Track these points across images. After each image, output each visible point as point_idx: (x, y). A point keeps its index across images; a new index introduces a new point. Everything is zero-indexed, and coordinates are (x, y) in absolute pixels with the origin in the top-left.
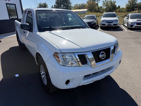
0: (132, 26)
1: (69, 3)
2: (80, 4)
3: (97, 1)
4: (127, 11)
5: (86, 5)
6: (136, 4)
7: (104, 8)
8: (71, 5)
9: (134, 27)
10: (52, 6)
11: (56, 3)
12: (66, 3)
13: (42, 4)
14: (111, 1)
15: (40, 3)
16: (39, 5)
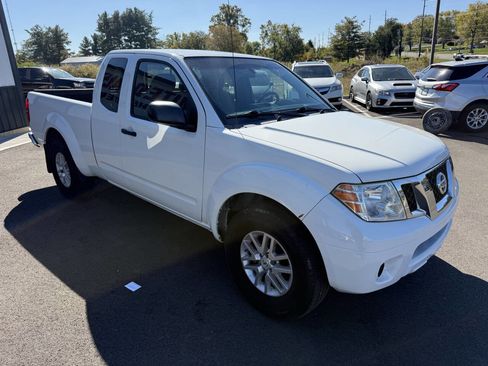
0: (383, 101)
1: (150, 29)
2: (188, 33)
3: (243, 26)
4: (335, 56)
5: (206, 37)
6: (359, 37)
7: (267, 47)
8: (157, 36)
9: (387, 104)
10: (86, 38)
11: (100, 29)
12: (139, 29)
13: (45, 30)
14: (286, 26)
15: (37, 27)
16: (33, 35)
